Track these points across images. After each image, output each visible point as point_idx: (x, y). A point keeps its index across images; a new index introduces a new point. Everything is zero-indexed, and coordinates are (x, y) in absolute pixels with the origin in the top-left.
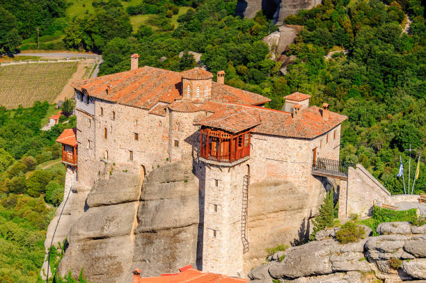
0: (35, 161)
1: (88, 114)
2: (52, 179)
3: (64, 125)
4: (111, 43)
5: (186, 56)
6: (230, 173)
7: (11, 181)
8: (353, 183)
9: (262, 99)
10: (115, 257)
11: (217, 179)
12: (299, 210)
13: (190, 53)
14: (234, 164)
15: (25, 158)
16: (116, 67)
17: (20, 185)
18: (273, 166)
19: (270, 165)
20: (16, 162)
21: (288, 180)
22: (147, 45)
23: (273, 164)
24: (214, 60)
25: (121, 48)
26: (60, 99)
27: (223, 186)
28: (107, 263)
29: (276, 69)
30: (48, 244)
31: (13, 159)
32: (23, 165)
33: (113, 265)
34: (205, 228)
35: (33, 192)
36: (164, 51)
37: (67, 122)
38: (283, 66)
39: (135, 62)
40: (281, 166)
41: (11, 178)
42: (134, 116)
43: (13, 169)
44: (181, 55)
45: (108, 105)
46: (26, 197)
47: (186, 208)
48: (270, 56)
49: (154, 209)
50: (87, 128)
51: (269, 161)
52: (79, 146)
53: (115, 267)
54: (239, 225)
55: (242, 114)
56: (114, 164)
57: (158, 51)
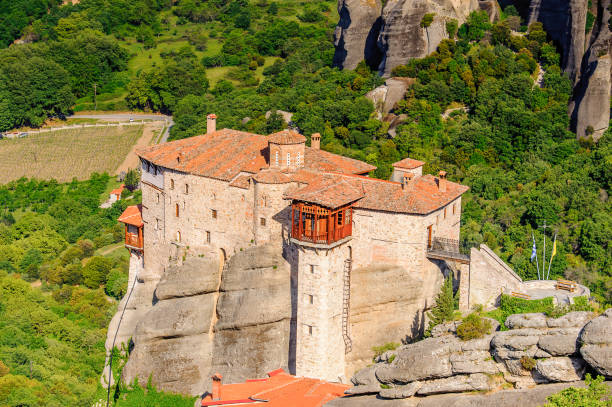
0: (93, 245)
1: (155, 187)
2: (114, 267)
3: (127, 201)
4: (184, 101)
5: (274, 116)
6: (327, 258)
7: (65, 270)
8: (477, 267)
9: (365, 167)
10: (190, 360)
11: (313, 264)
12: (412, 301)
13: (279, 112)
14: (332, 245)
15: (80, 241)
16: (190, 131)
17: (75, 274)
18: (380, 248)
19: (376, 247)
20: (70, 247)
21: (398, 265)
22: (227, 104)
23: (380, 245)
24: (308, 120)
25: (195, 107)
26: (123, 170)
27: (319, 272)
28: (181, 367)
29: (383, 131)
30: (109, 345)
31: (67, 243)
32: (78, 250)
33: (187, 369)
34: (298, 324)
35: (92, 283)
36: (247, 110)
37: (132, 197)
38: (391, 127)
39: (211, 124)
40: (389, 247)
41: (64, 266)
42: (211, 190)
43: (67, 255)
44: (268, 115)
45: (180, 176)
46: (83, 289)
47: (275, 300)
48: (376, 115)
49: (236, 301)
50: (154, 204)
51: (375, 242)
52: (146, 225)
53: (190, 371)
54: (339, 320)
55: (342, 185)
56: (188, 248)
57: (240, 111)
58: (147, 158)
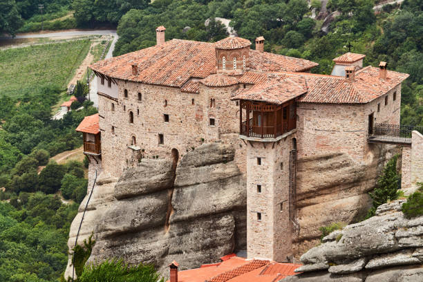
0: (47, 153)
1: (111, 98)
2: (68, 172)
3: (78, 111)
4: (126, 17)
5: (213, 23)
6: (274, 150)
7: (21, 178)
8: (418, 148)
9: (308, 64)
10: (148, 252)
11: (259, 156)
12: (355, 184)
13: (217, 19)
14: (278, 139)
15: (35, 150)
16: (134, 43)
17: (30, 182)
18: (323, 137)
19: (319, 137)
20: (25, 157)
21: (342, 152)
22: (167, 15)
23: (324, 135)
24: (246, 25)
25: (138, 21)
26: (72, 83)
27: (266, 164)
28: (139, 258)
29: (317, 29)
30: (71, 242)
31: (22, 154)
32: (33, 159)
33: (146, 260)
34: (248, 211)
35: (47, 188)
36: (187, 20)
37: (82, 108)
38: (324, 25)
39: (160, 36)
40: (332, 137)
41: (20, 175)
42: (164, 96)
43: (23, 165)
44: (207, 23)
45: (133, 86)
46: (39, 195)
47: (225, 191)
48: (311, 14)
49: (189, 195)
50: (110, 113)
51: (319, 133)
52: (102, 133)
53: (149, 261)
54: (286, 206)
55: (287, 83)
56: (143, 150)
57: (181, 20)
58: (102, 72)
